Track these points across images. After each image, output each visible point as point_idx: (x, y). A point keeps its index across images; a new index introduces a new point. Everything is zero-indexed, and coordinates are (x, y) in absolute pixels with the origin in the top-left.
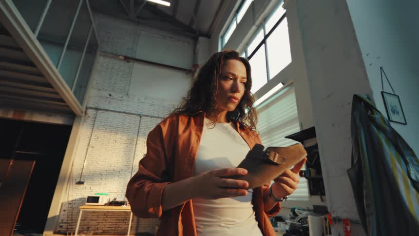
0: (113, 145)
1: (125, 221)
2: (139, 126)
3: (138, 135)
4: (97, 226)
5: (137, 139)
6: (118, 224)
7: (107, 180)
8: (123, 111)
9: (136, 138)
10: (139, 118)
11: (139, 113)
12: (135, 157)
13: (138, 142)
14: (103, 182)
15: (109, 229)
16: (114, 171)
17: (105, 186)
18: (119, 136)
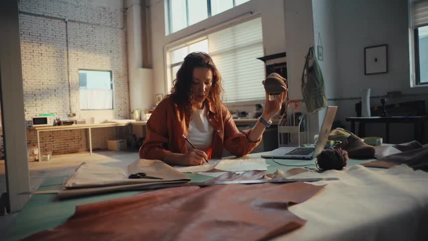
0: (40, 59)
1: (73, 140)
2: (67, 35)
3: (67, 46)
4: (45, 148)
5: (67, 51)
6: (67, 143)
7: (42, 100)
8: (41, 14)
9: (66, 49)
10: (65, 24)
11: (63, 17)
12: (70, 73)
13: (69, 55)
14: (39, 102)
15: (59, 149)
16: (48, 89)
17: (42, 107)
18: (43, 47)
